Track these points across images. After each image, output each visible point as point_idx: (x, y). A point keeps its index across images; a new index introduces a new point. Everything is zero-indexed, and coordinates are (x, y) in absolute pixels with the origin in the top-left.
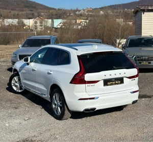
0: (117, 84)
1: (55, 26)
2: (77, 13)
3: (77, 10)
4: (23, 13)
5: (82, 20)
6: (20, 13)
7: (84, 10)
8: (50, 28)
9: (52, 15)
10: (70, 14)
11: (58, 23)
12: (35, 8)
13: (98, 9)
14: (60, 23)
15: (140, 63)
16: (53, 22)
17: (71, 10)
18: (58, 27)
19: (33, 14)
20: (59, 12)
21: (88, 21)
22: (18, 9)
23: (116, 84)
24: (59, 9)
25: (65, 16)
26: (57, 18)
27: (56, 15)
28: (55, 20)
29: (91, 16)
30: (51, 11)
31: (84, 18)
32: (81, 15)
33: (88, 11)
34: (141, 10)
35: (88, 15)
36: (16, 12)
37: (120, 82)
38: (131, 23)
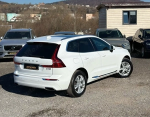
1: (9, 20)
2: (31, 7)
5: (36, 15)
7: (37, 5)
8: (4, 21)
9: (6, 9)
10: (23, 9)
11: (11, 17)
13: (50, 4)
14: (14, 17)
17: (24, 4)
18: (12, 20)
20: (12, 6)
21: (41, 15)
24: (12, 4)
25: (19, 11)
26: (10, 13)
27: (10, 9)
28: (8, 15)
29: (45, 10)
30: (4, 5)
31: (37, 12)
33: (41, 6)
34: (106, 7)
35: (41, 9)
38: (82, 18)
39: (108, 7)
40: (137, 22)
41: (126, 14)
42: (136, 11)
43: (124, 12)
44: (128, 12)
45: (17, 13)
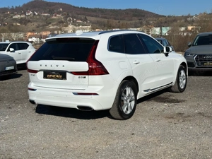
0: (58, 79)
3: (189, 16)
4: (132, 22)
6: (129, 22)
12: (144, 16)
15: (203, 64)
16: (161, 29)
19: (141, 23)
22: (127, 18)
32: (193, 21)
36: (125, 22)
37: (61, 76)
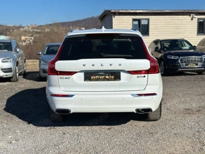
0: (108, 80)
2: (21, 29)
5: (27, 37)
7: (28, 27)
10: (13, 31)
17: (14, 26)
20: (0, 28)
21: (33, 38)
23: (105, 79)
25: (8, 33)
29: (37, 33)
31: (29, 35)
32: (25, 31)
33: (33, 28)
35: (33, 31)
37: (113, 77)
39: (115, 14)
40: (150, 33)
41: (136, 23)
42: (148, 20)
43: (134, 20)
44: (139, 21)
45: (6, 35)
